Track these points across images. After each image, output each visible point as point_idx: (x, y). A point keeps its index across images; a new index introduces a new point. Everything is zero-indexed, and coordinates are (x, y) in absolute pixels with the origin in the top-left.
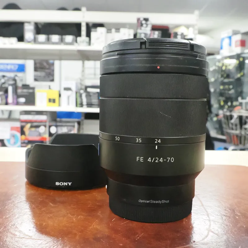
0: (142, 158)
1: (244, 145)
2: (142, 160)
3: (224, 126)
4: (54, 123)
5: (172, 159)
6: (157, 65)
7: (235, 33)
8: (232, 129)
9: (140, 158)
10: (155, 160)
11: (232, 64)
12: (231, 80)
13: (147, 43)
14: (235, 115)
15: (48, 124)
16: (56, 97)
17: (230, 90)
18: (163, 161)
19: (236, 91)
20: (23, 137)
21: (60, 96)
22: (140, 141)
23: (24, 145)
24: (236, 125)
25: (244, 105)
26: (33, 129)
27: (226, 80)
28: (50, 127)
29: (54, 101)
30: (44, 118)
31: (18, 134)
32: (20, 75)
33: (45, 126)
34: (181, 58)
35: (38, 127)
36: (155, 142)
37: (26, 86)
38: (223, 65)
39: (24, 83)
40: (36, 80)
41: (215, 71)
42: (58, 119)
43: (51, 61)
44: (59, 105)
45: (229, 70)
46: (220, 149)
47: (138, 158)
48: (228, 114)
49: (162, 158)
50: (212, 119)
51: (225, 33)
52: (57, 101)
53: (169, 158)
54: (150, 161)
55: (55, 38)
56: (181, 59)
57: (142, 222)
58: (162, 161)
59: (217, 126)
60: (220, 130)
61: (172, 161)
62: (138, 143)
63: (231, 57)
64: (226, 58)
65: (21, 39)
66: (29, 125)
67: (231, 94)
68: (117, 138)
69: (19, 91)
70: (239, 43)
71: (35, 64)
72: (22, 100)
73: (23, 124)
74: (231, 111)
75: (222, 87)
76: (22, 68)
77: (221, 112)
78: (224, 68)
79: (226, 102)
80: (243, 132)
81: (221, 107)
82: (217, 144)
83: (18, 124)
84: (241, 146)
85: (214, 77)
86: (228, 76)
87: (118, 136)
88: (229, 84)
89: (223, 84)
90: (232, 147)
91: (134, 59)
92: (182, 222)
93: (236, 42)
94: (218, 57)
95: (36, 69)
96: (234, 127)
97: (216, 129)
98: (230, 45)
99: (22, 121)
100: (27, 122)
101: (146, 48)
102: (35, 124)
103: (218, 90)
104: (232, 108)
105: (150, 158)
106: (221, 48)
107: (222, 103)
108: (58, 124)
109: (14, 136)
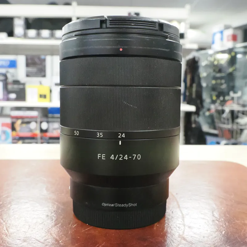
0: (104, 156)
1: (236, 139)
2: (104, 158)
3: (216, 120)
4: (45, 119)
5: (139, 156)
6: (119, 47)
7: (227, 27)
8: (224, 123)
9: (101, 156)
10: (119, 157)
11: (224, 58)
12: (223, 75)
13: (107, 21)
14: (227, 109)
15: (39, 120)
16: (47, 93)
17: (222, 84)
18: (129, 158)
19: (228, 86)
20: (14, 133)
21: (51, 91)
22: (102, 136)
23: (15, 141)
24: (228, 120)
25: (235, 100)
26: (24, 125)
27: (218, 75)
28: (41, 122)
29: (45, 97)
30: (35, 113)
31: (9, 130)
32: (11, 70)
33: (36, 122)
34: (147, 38)
35: (28, 123)
36: (119, 137)
37: (16, 82)
38: (215, 60)
39: (15, 79)
40: (28, 76)
41: (206, 66)
42: (50, 115)
43: (43, 57)
44: (51, 101)
45: (221, 65)
46: (212, 143)
47: (99, 155)
48: (220, 108)
49: (126, 155)
50: (204, 114)
51: (217, 28)
52: (48, 96)
53: (135, 155)
54: (113, 158)
55: (45, 33)
56: (148, 40)
57: (106, 228)
58: (127, 158)
59: (210, 120)
60: (213, 124)
61: (139, 158)
62: (99, 138)
63: (223, 52)
64: (218, 52)
65: (11, 34)
66: (19, 122)
67: (224, 89)
68: (76, 132)
69: (10, 87)
70: (230, 38)
71: (27, 60)
72: (13, 96)
73: (14, 120)
74: (223, 106)
75: (214, 82)
76: (13, 64)
77: (213, 107)
78: (216, 63)
79: (218, 96)
80: (235, 127)
81: (213, 102)
82: (209, 139)
83: (8, 121)
84: (233, 141)
85: (206, 71)
86: (220, 71)
87: (77, 130)
88: (221, 78)
89: (215, 78)
90: (224, 142)
91: (93, 40)
92: (153, 227)
93: (228, 36)
94: (210, 52)
95: (28, 65)
96: (226, 121)
97: (208, 123)
98: (222, 39)
99: (13, 117)
100: (17, 118)
101: (107, 28)
102: (26, 120)
103: (210, 85)
104: (224, 102)
105: (113, 155)
106: (213, 43)
107: (214, 98)
108: (50, 120)
109: (4, 132)
